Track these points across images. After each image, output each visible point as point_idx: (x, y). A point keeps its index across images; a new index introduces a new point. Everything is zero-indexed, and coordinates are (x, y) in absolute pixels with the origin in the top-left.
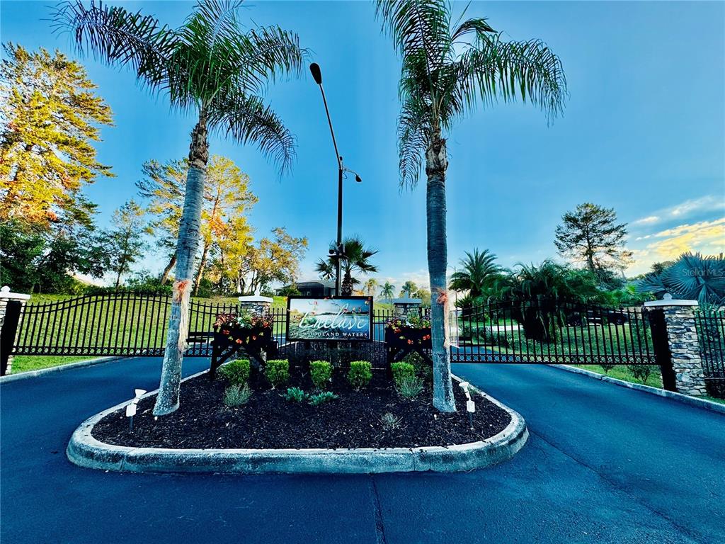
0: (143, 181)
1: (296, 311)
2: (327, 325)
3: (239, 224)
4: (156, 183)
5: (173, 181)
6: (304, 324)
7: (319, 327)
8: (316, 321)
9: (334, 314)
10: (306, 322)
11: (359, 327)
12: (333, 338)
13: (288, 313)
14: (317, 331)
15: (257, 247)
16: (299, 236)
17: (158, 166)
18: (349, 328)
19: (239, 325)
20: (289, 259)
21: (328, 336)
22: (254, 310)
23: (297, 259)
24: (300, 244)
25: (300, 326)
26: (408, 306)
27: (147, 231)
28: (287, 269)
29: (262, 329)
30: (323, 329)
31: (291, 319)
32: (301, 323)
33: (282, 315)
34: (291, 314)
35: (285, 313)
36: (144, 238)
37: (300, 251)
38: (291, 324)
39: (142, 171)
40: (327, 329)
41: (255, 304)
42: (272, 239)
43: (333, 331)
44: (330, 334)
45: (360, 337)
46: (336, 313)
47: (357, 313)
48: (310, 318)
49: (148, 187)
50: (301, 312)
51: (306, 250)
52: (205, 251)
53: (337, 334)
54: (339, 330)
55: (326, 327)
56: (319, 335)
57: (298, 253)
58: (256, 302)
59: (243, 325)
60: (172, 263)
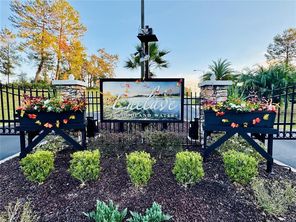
0: (13, 16)
1: (109, 94)
2: (139, 107)
3: (77, 45)
4: (21, 17)
5: (32, 16)
6: (117, 106)
7: (131, 109)
8: (128, 104)
9: (146, 96)
10: (119, 104)
11: (170, 109)
12: (145, 119)
13: (101, 96)
14: (130, 113)
15: (89, 59)
16: (114, 54)
17: (20, 6)
18: (161, 110)
19: (46, 109)
20: (108, 67)
21: (140, 117)
22: (68, 94)
23: (113, 67)
24: (114, 58)
25: (114, 108)
26: (218, 88)
27: (20, 49)
28: (108, 74)
29: (72, 112)
30: (135, 110)
31: (104, 101)
32: (115, 105)
33: (97, 98)
34: (104, 97)
35: (99, 96)
36: (18, 53)
37: (115, 63)
38: (105, 107)
39: (11, 9)
40: (140, 111)
41: (68, 87)
42: (98, 55)
43: (146, 112)
44: (142, 115)
45: (171, 118)
46: (147, 95)
47: (168, 95)
48: (123, 100)
49: (17, 20)
50: (113, 94)
51: (118, 62)
52: (59, 62)
53: (149, 115)
54: (151, 111)
55: (138, 109)
56: (133, 117)
57: (114, 64)
58: (70, 85)
59: (50, 109)
60: (40, 69)
